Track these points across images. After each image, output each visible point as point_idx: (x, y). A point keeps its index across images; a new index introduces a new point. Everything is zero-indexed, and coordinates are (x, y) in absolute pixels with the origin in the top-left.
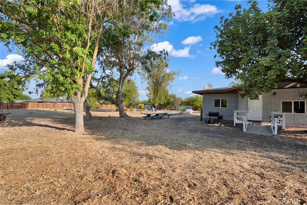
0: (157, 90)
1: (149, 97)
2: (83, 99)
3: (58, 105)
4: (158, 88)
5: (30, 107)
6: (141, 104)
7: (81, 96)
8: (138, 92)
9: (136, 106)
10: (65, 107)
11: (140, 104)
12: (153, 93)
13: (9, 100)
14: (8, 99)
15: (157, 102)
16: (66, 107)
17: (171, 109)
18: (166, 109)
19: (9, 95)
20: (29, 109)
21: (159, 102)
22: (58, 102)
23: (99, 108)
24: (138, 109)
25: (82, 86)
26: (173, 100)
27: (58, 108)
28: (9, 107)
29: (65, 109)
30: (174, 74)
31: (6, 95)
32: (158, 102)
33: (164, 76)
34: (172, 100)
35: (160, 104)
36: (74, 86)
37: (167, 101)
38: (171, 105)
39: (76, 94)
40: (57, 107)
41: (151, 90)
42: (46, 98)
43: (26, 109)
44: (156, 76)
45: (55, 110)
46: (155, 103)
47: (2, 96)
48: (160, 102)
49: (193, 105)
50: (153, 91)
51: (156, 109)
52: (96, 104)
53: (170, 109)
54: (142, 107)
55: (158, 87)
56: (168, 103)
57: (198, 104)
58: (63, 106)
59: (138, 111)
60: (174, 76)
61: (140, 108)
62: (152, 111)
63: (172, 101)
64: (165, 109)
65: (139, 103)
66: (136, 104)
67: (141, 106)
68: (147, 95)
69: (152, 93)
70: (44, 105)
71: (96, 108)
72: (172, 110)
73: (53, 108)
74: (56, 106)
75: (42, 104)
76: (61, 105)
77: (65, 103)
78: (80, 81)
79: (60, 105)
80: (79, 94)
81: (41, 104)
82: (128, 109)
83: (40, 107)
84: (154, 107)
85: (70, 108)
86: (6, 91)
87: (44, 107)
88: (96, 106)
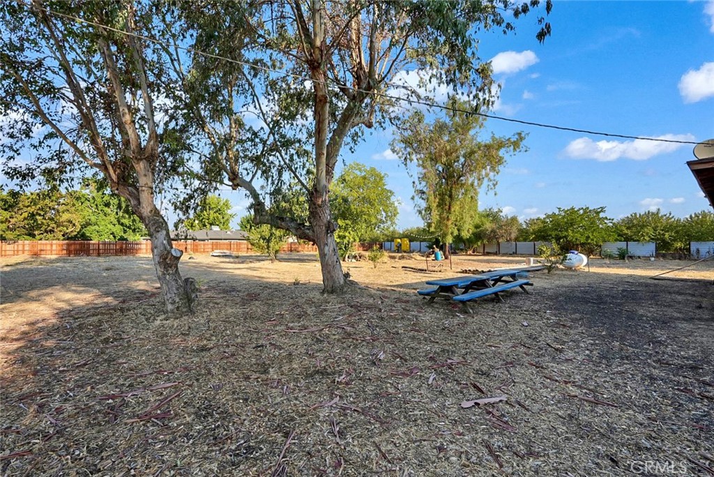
0: (451, 196)
1: (424, 217)
3: (204, 245)
4: (453, 191)
5: (144, 251)
6: (401, 239)
8: (393, 204)
9: (388, 244)
10: (216, 251)
11: (399, 240)
12: (437, 206)
13: (115, 237)
14: (111, 234)
15: (450, 231)
16: (219, 251)
17: (486, 251)
18: (470, 252)
19: (114, 225)
20: (141, 255)
21: (456, 233)
22: (208, 240)
24: (394, 252)
26: (494, 226)
27: (204, 252)
28: (101, 251)
29: (215, 254)
30: (500, 145)
31: (108, 225)
32: (452, 233)
33: (472, 152)
34: (488, 226)
35: (458, 239)
37: (475, 230)
38: (485, 241)
40: (202, 250)
41: (432, 198)
43: (137, 255)
44: (447, 155)
45: (190, 258)
46: (444, 235)
47: (101, 228)
48: (459, 230)
49: (560, 238)
50: (437, 200)
51: (447, 253)
53: (482, 251)
54: (404, 248)
55: (451, 188)
56: (478, 236)
57: (578, 235)
58: (214, 247)
59: (393, 258)
60: (502, 152)
61: (398, 251)
62: (436, 258)
63: (490, 230)
64: (468, 253)
65: (397, 236)
66: (388, 241)
67: (401, 245)
68: (420, 212)
69: (435, 205)
72: (488, 254)
74: (199, 247)
76: (210, 246)
79: (208, 244)
82: (367, 254)
84: (442, 248)
85: (228, 252)
86: (108, 218)
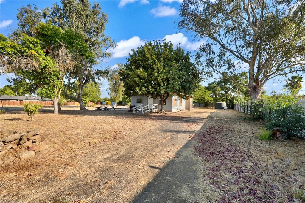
1: (110, 95)
2: (58, 100)
7: (57, 99)
23: (67, 105)
25: (57, 94)
32: (118, 100)
36: (54, 94)
39: (54, 98)
42: (8, 95)
46: (115, 100)
52: (63, 102)
54: (109, 104)
61: (107, 105)
67: (107, 103)
70: (11, 103)
71: (64, 105)
73: (20, 105)
74: (23, 103)
75: (9, 102)
77: (31, 100)
78: (56, 92)
80: (56, 98)
81: (7, 102)
83: (7, 104)
87: (11, 104)
88: (64, 103)
